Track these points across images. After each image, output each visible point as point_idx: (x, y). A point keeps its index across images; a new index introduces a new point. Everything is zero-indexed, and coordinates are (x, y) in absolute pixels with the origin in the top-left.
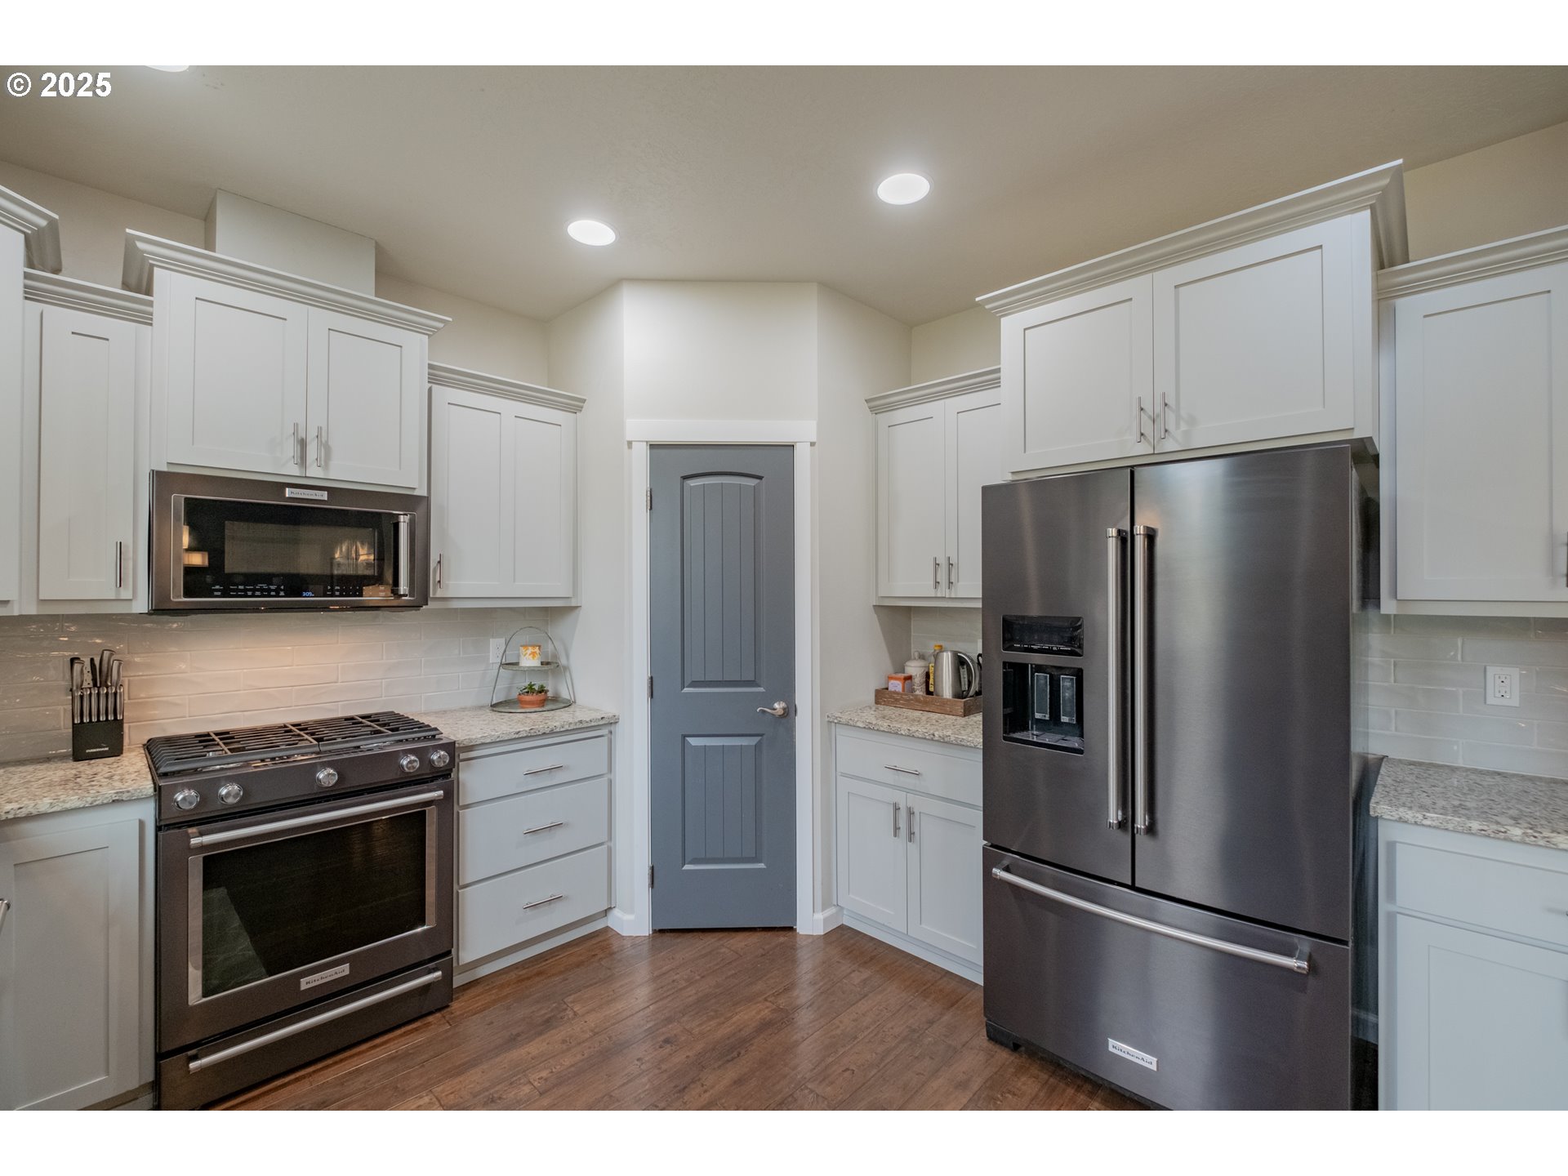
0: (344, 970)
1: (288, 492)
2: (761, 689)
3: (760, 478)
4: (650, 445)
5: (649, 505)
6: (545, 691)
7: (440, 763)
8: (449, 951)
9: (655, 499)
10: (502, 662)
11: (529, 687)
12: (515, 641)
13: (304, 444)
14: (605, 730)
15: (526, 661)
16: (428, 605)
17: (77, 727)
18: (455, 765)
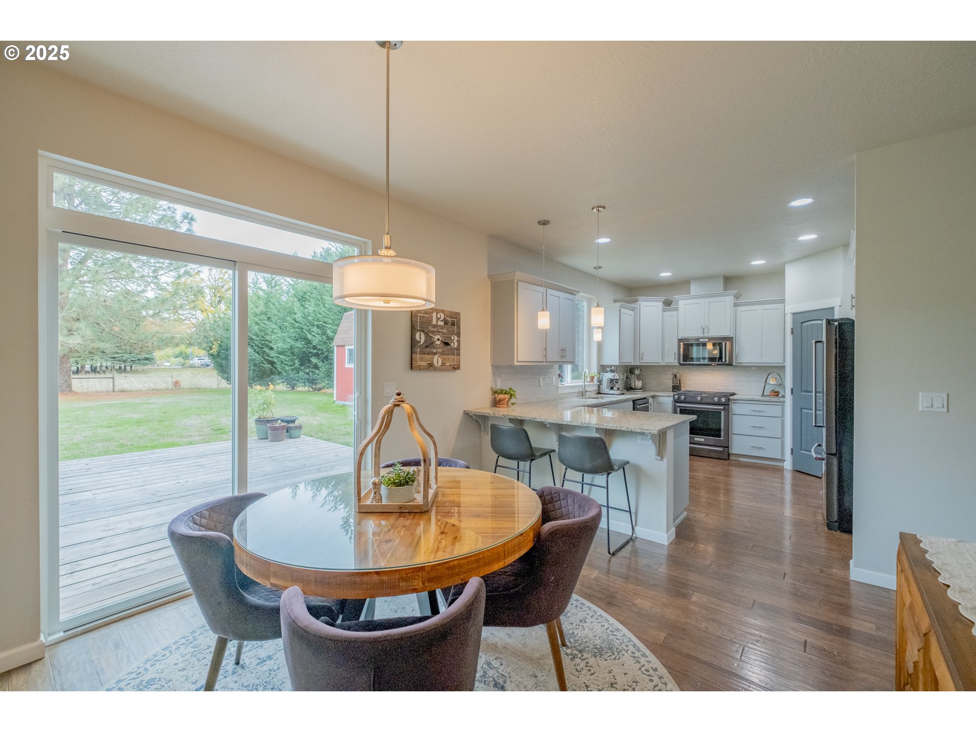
0: (703, 440)
1: (700, 340)
4: (793, 314)
5: (792, 333)
6: (778, 392)
7: (723, 401)
8: (728, 447)
9: (794, 331)
10: (766, 382)
11: (773, 390)
12: (770, 376)
13: (704, 329)
14: (780, 404)
15: (771, 382)
16: (734, 365)
17: (673, 386)
18: (730, 403)
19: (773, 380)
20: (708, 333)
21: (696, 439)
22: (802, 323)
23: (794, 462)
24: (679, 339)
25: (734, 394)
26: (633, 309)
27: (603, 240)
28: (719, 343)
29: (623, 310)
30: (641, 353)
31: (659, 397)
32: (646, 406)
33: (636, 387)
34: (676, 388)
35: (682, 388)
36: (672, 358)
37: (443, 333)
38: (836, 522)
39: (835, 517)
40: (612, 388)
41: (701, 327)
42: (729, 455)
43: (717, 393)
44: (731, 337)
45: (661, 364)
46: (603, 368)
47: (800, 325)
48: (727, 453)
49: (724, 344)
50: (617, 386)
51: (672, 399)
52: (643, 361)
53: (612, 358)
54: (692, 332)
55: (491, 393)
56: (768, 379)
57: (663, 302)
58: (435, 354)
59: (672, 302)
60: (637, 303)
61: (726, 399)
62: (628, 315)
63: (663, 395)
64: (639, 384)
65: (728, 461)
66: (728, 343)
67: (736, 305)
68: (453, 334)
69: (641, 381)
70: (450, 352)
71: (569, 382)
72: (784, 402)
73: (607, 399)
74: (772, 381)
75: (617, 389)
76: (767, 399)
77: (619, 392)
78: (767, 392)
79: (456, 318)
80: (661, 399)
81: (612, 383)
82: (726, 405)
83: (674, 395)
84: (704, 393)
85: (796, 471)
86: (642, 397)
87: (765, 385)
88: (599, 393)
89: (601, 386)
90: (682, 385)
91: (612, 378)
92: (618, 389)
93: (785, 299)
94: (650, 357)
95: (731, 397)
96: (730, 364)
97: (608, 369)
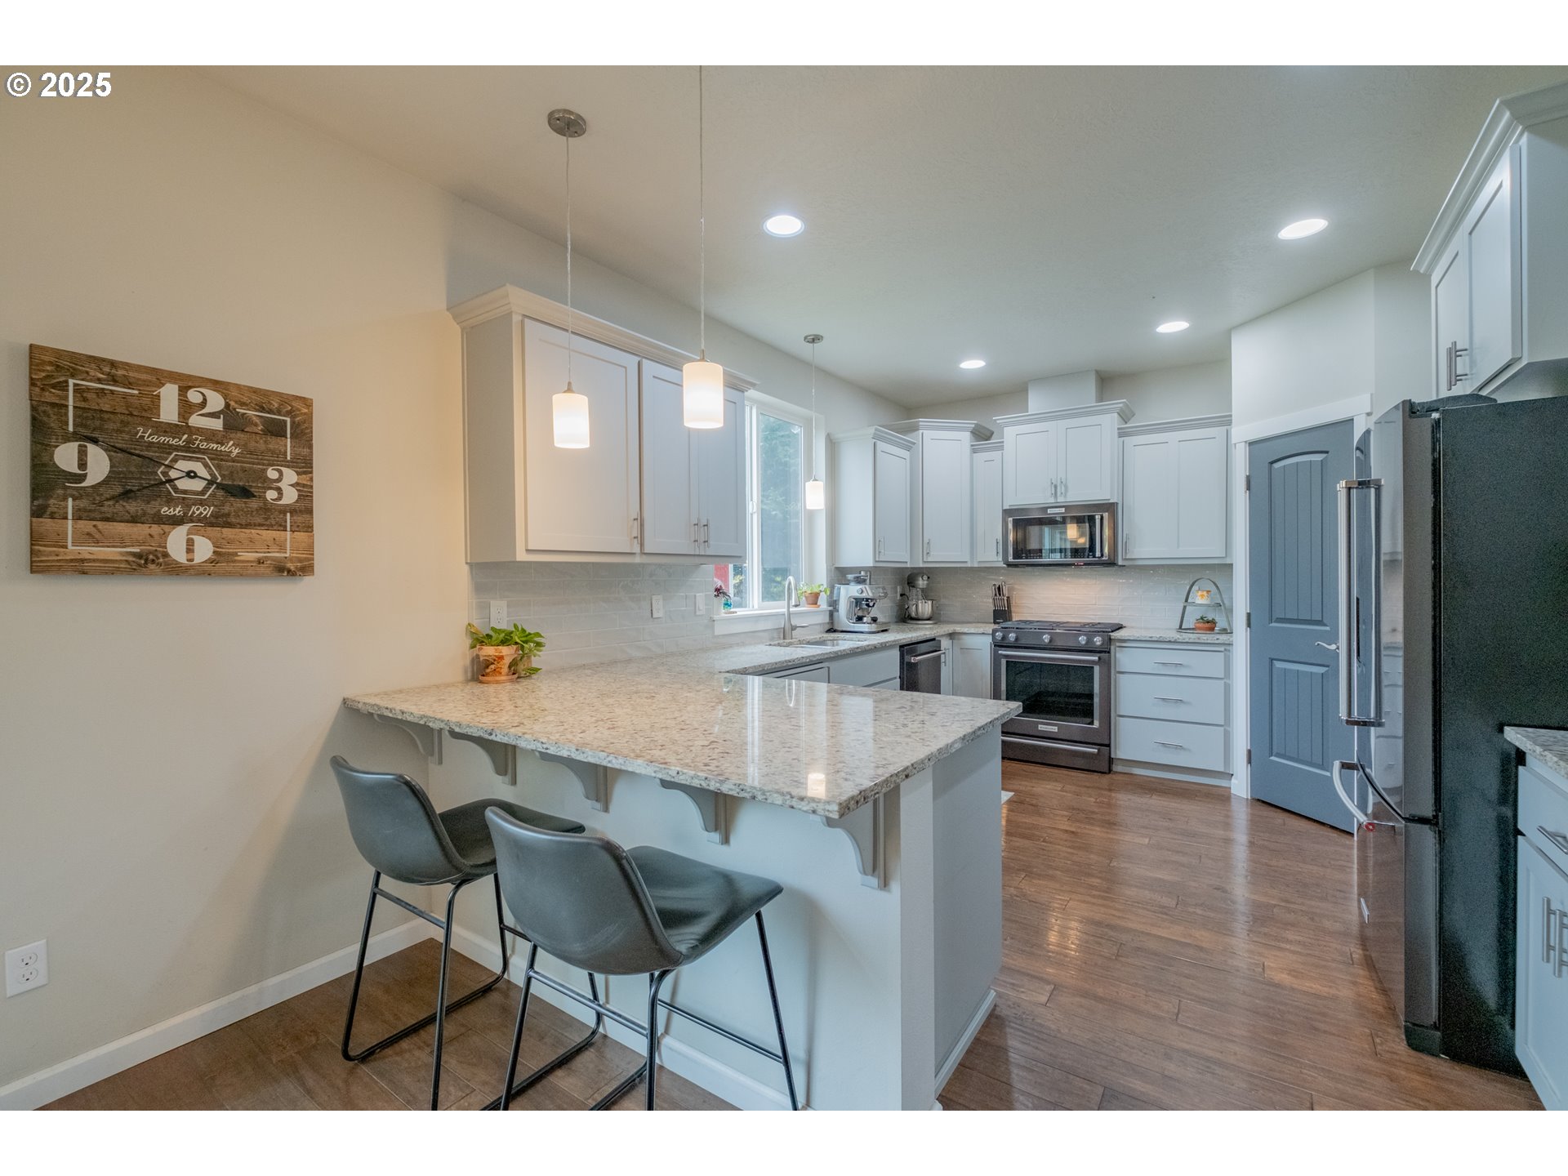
0: (1055, 729)
1: (1049, 511)
2: (1328, 628)
3: (1327, 452)
4: (1250, 443)
5: (1249, 488)
6: (1213, 622)
7: (1098, 643)
8: (1109, 746)
9: (1252, 483)
10: (1186, 601)
11: (1202, 618)
12: (1195, 588)
13: (1056, 487)
14: (1222, 649)
15: (1199, 601)
16: (1120, 564)
17: (994, 611)
18: (1112, 647)
19: (1202, 596)
20: (1065, 496)
21: (1041, 727)
22: (1272, 463)
23: (1255, 780)
24: (1005, 510)
25: (1120, 627)
26: (909, 447)
27: (784, 225)
28: (1086, 517)
29: (881, 445)
30: (926, 541)
31: (964, 637)
32: (934, 658)
33: (920, 615)
34: (1001, 615)
35: (1013, 615)
36: (990, 553)
37: (217, 457)
38: (1435, 1027)
39: (1431, 1013)
40: (860, 619)
41: (1050, 483)
42: (1111, 761)
43: (1085, 625)
44: (1114, 503)
45: (969, 565)
46: (841, 575)
47: (1267, 465)
48: (1107, 758)
49: (1098, 518)
50: (874, 612)
51: (989, 639)
52: (929, 560)
53: (859, 552)
54: (1033, 495)
55: (468, 642)
56: (1191, 594)
57: (971, 432)
58: (176, 521)
59: (992, 433)
60: (916, 433)
61: (1103, 640)
62: (894, 459)
63: (972, 631)
64: (925, 608)
65: (1107, 776)
66: (1106, 515)
67: (1122, 433)
68: (279, 460)
69: (930, 602)
70: (259, 520)
71: (756, 607)
72: (1230, 644)
73: (845, 643)
74: (1200, 598)
75: (869, 620)
76: (1192, 637)
77: (874, 627)
78: (1190, 622)
79: (288, 413)
80: (969, 641)
81: (861, 606)
82: (1105, 652)
83: (994, 631)
84: (1058, 624)
85: (1259, 800)
86: (924, 638)
87: (1185, 607)
88: (831, 630)
89: (835, 614)
90: (1013, 609)
91: (857, 595)
92: (874, 620)
93: (1231, 416)
94: (946, 551)
95: (1114, 635)
96: (1111, 563)
97: (850, 577)
